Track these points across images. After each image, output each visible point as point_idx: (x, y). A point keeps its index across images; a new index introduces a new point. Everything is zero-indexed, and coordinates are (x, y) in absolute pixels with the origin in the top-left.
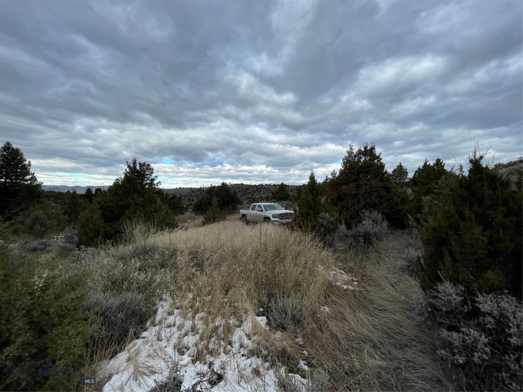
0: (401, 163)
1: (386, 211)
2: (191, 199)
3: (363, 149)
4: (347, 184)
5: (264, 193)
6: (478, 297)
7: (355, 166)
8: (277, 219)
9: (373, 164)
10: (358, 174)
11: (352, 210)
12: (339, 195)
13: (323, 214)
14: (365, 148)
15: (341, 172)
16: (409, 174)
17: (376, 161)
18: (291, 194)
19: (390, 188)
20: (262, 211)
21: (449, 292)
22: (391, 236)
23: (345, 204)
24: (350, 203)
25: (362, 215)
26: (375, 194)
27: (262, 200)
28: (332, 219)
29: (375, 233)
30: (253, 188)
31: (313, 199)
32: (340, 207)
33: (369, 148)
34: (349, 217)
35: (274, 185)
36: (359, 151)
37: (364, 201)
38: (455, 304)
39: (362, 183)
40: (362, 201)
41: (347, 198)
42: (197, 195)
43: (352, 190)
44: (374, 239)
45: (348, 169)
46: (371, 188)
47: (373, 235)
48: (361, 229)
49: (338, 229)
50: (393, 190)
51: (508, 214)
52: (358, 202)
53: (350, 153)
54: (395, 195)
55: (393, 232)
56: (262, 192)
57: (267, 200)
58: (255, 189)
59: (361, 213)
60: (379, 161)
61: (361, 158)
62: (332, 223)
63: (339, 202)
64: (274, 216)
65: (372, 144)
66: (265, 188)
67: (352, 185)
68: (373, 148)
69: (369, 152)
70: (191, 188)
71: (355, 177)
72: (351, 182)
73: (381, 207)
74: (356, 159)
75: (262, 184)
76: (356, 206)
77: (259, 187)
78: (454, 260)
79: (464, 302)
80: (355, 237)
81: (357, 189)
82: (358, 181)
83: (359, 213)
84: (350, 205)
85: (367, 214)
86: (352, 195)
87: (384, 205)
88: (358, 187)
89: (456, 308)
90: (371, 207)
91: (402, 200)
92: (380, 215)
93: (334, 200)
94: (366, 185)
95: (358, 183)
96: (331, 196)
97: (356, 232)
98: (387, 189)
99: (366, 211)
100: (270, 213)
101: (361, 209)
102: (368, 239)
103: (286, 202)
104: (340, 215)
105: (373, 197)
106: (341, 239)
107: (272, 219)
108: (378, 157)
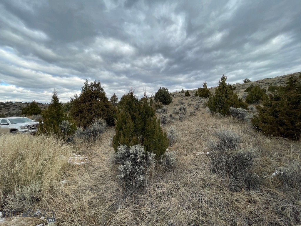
0: (115, 94)
1: (106, 117)
3: (94, 83)
4: (84, 103)
5: (14, 110)
6: (130, 148)
7: (89, 92)
8: (27, 130)
9: (99, 92)
10: (91, 97)
11: (88, 118)
12: (80, 110)
13: (64, 121)
14: (95, 83)
15: (81, 95)
16: (118, 99)
17: (101, 91)
18: (43, 109)
19: (108, 106)
20: (8, 124)
21: (122, 148)
22: (109, 130)
23: (83, 115)
24: (87, 114)
25: (93, 121)
26: (101, 108)
27: (11, 115)
28: (71, 124)
29: (99, 130)
31: (56, 112)
32: (80, 117)
33: (97, 83)
34: (86, 123)
35: (26, 103)
36: (91, 84)
37: (95, 112)
38: (124, 154)
39: (93, 102)
40: (93, 112)
41: (84, 111)
43: (87, 107)
44: (98, 133)
45: (85, 94)
46: (98, 105)
47: (98, 130)
48: (91, 128)
49: (77, 130)
50: (109, 106)
51: (140, 114)
52: (91, 113)
53: (86, 84)
54: (110, 109)
55: (110, 128)
56: (12, 109)
57: (18, 115)
59: (93, 119)
60: (103, 91)
61: (93, 88)
62: (71, 127)
63: (79, 114)
64: (22, 128)
65: (99, 81)
67: (87, 104)
68: (99, 84)
69: (97, 85)
71: (89, 99)
72: (87, 102)
73: (104, 116)
74: (90, 88)
75: (11, 102)
76: (90, 116)
78: (124, 135)
79: (126, 152)
80: (88, 133)
81: (90, 106)
82: (91, 101)
83: (91, 120)
84: (86, 115)
85: (96, 120)
86: (87, 109)
87: (105, 114)
88: (91, 104)
89: (124, 155)
90: (98, 116)
91: (114, 112)
92: (103, 120)
93: (76, 113)
94: (96, 103)
95: (91, 102)
96: (74, 110)
97: (88, 131)
98: (107, 106)
99: (96, 118)
100: (17, 126)
101: (93, 117)
102: (95, 133)
103: (37, 116)
104: (80, 122)
105: (99, 111)
106: (79, 136)
107: (20, 130)
108: (102, 89)
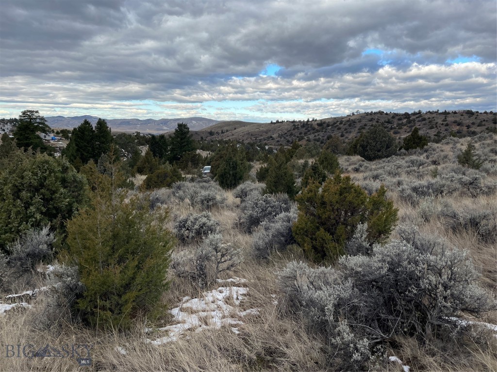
2: (290, 139)
30: (400, 119)
42: (300, 134)
58: (405, 121)
66: (424, 119)
70: (294, 122)
77: (412, 118)
